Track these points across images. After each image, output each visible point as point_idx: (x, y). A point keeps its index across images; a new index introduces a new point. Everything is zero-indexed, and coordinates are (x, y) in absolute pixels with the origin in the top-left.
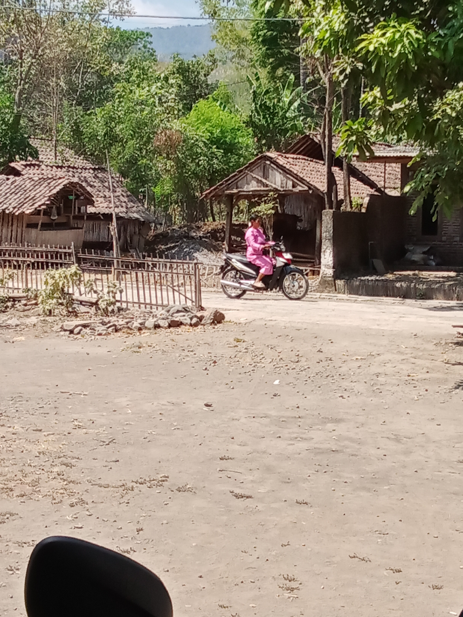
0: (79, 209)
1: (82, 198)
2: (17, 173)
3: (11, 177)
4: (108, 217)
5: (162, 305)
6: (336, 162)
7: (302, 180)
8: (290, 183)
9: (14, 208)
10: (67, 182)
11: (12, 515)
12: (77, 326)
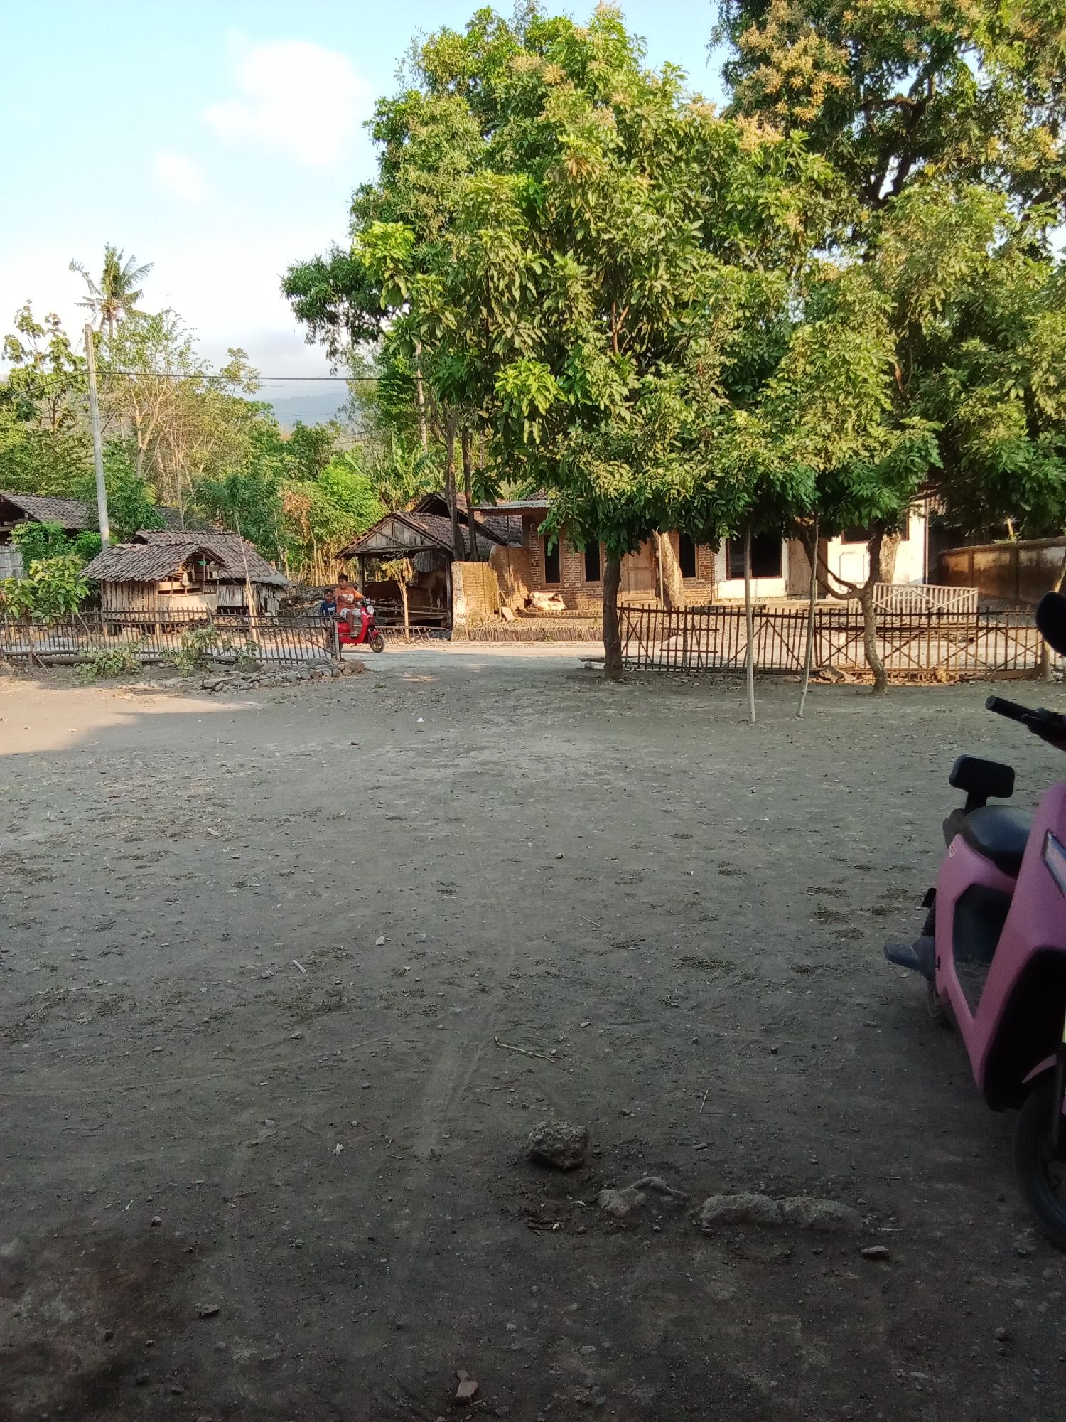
0: (211, 573)
1: (213, 562)
2: (144, 542)
3: (139, 546)
4: (241, 582)
5: (303, 660)
6: (461, 518)
7: (429, 536)
8: (418, 540)
9: (143, 575)
10: (195, 547)
11: (166, 852)
12: (218, 683)
